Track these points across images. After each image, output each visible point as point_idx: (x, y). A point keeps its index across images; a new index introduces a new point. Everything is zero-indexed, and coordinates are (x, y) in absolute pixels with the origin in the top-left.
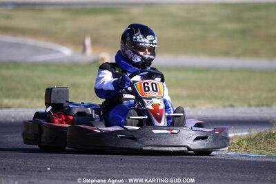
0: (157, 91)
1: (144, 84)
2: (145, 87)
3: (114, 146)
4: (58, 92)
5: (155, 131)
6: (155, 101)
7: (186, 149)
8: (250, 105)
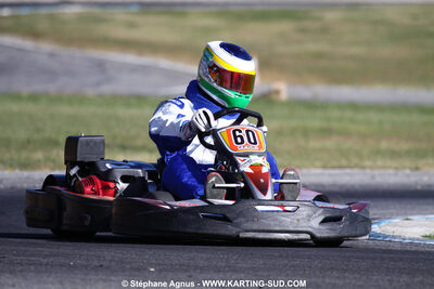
0: (255, 143)
1: (234, 131)
2: (236, 137)
3: (192, 231)
4: (88, 143)
5: (259, 208)
6: (256, 160)
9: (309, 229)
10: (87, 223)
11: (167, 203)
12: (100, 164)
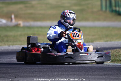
0: (79, 37)
1: (73, 34)
2: (73, 35)
3: (63, 61)
4: (33, 38)
5: (81, 54)
6: (79, 41)
7: (94, 62)
9: (94, 60)
10: (33, 60)
11: (55, 54)
12: (36, 44)
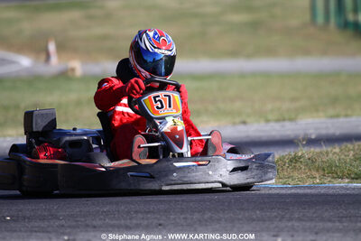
8: (267, 121)
